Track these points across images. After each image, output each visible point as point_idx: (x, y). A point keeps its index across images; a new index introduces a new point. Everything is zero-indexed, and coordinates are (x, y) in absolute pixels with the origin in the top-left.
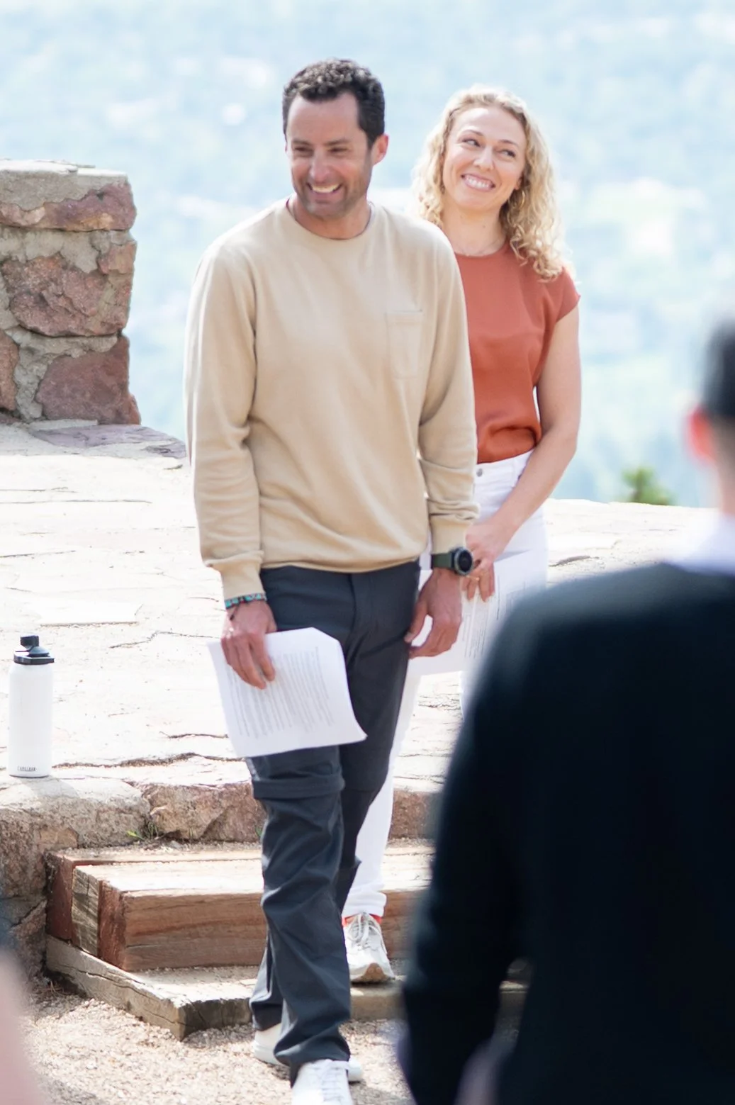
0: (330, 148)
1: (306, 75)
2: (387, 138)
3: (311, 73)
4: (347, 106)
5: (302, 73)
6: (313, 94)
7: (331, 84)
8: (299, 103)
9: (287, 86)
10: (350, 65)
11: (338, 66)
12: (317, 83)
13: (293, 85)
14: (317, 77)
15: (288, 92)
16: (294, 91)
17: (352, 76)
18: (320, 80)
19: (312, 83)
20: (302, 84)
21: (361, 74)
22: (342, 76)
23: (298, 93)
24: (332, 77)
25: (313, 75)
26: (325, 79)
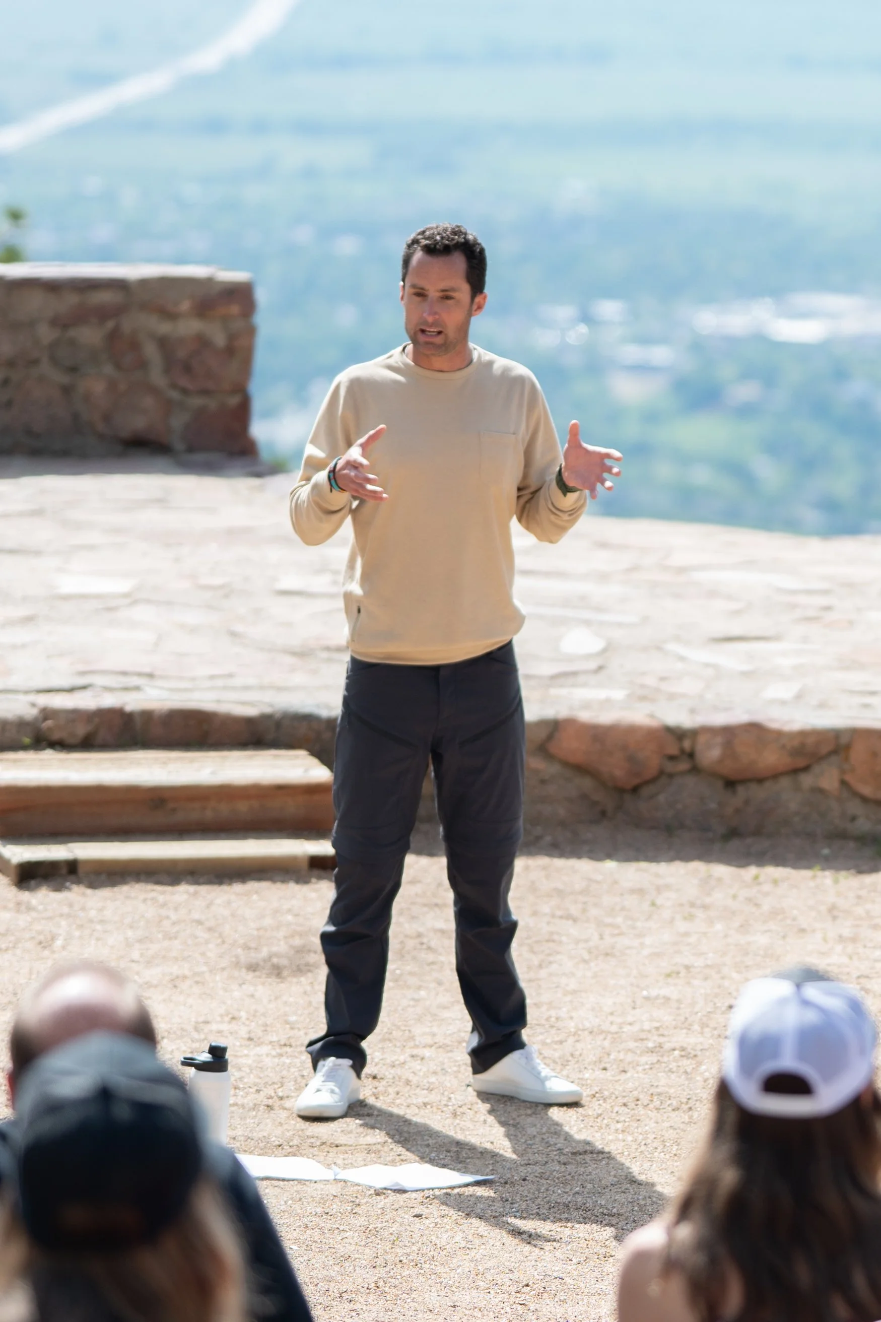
0: (441, 294)
1: (428, 233)
2: (485, 298)
3: (432, 232)
4: (459, 262)
5: (424, 232)
6: (430, 250)
7: (447, 242)
8: (418, 255)
9: (410, 242)
10: (463, 230)
11: (453, 229)
12: (436, 240)
13: (415, 242)
14: (436, 236)
15: (409, 246)
16: (415, 246)
17: (465, 238)
18: (438, 238)
19: (433, 240)
20: (423, 240)
21: (470, 237)
22: (457, 237)
23: (419, 248)
24: (449, 237)
25: (433, 234)
26: (442, 238)
